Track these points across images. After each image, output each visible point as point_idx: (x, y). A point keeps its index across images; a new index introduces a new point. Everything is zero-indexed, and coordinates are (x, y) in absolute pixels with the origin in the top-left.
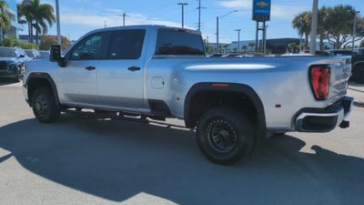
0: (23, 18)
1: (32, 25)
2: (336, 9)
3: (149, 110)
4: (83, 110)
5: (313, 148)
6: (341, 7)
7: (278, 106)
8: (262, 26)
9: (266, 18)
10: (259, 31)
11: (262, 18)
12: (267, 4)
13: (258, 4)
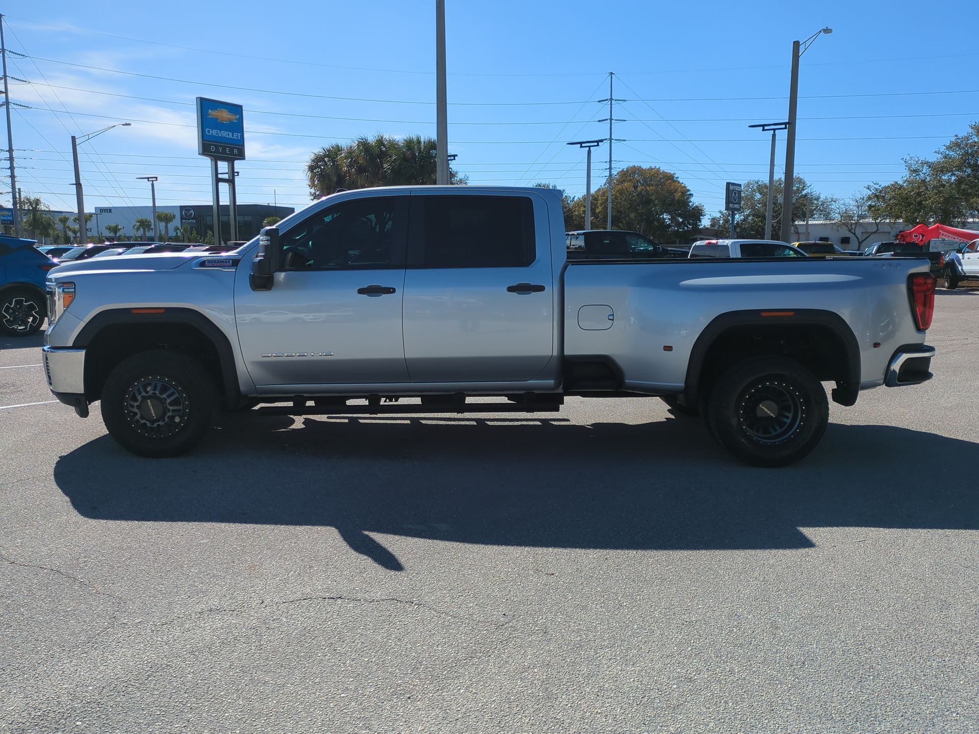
7: (877, 345)
8: (227, 171)
9: (236, 151)
10: (220, 184)
11: (224, 152)
12: (234, 117)
13: (213, 113)
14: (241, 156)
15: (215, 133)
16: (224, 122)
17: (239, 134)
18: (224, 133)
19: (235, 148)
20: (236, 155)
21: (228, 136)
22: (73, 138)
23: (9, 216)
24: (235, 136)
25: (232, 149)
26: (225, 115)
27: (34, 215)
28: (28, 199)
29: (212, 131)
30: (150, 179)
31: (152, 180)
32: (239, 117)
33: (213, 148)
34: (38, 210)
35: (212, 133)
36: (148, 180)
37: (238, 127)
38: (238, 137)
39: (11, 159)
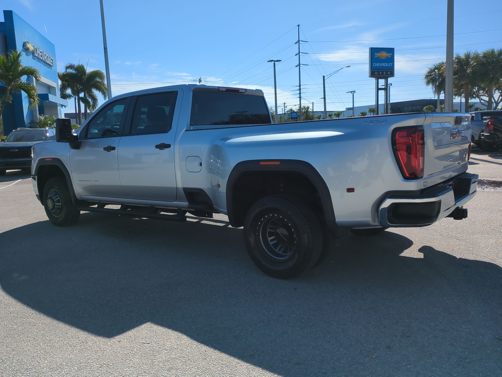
0: (69, 91)
1: (80, 99)
2: (486, 56)
3: (186, 204)
4: (107, 207)
5: (423, 249)
6: (493, 52)
7: (350, 190)
8: (384, 85)
9: (389, 73)
10: (380, 91)
11: (382, 74)
12: (389, 55)
13: (377, 55)
14: (392, 74)
15: (378, 65)
16: (383, 58)
17: (392, 64)
18: (383, 64)
19: (389, 71)
20: (389, 75)
21: (385, 65)
22: (324, 77)
23: (295, 115)
24: (389, 65)
25: (387, 72)
26: (384, 55)
27: (307, 114)
28: (305, 107)
29: (376, 64)
30: (352, 92)
31: (353, 92)
32: (392, 54)
33: (376, 73)
34: (308, 112)
35: (376, 65)
36: (351, 93)
37: (391, 60)
38: (391, 65)
39: (300, 90)
